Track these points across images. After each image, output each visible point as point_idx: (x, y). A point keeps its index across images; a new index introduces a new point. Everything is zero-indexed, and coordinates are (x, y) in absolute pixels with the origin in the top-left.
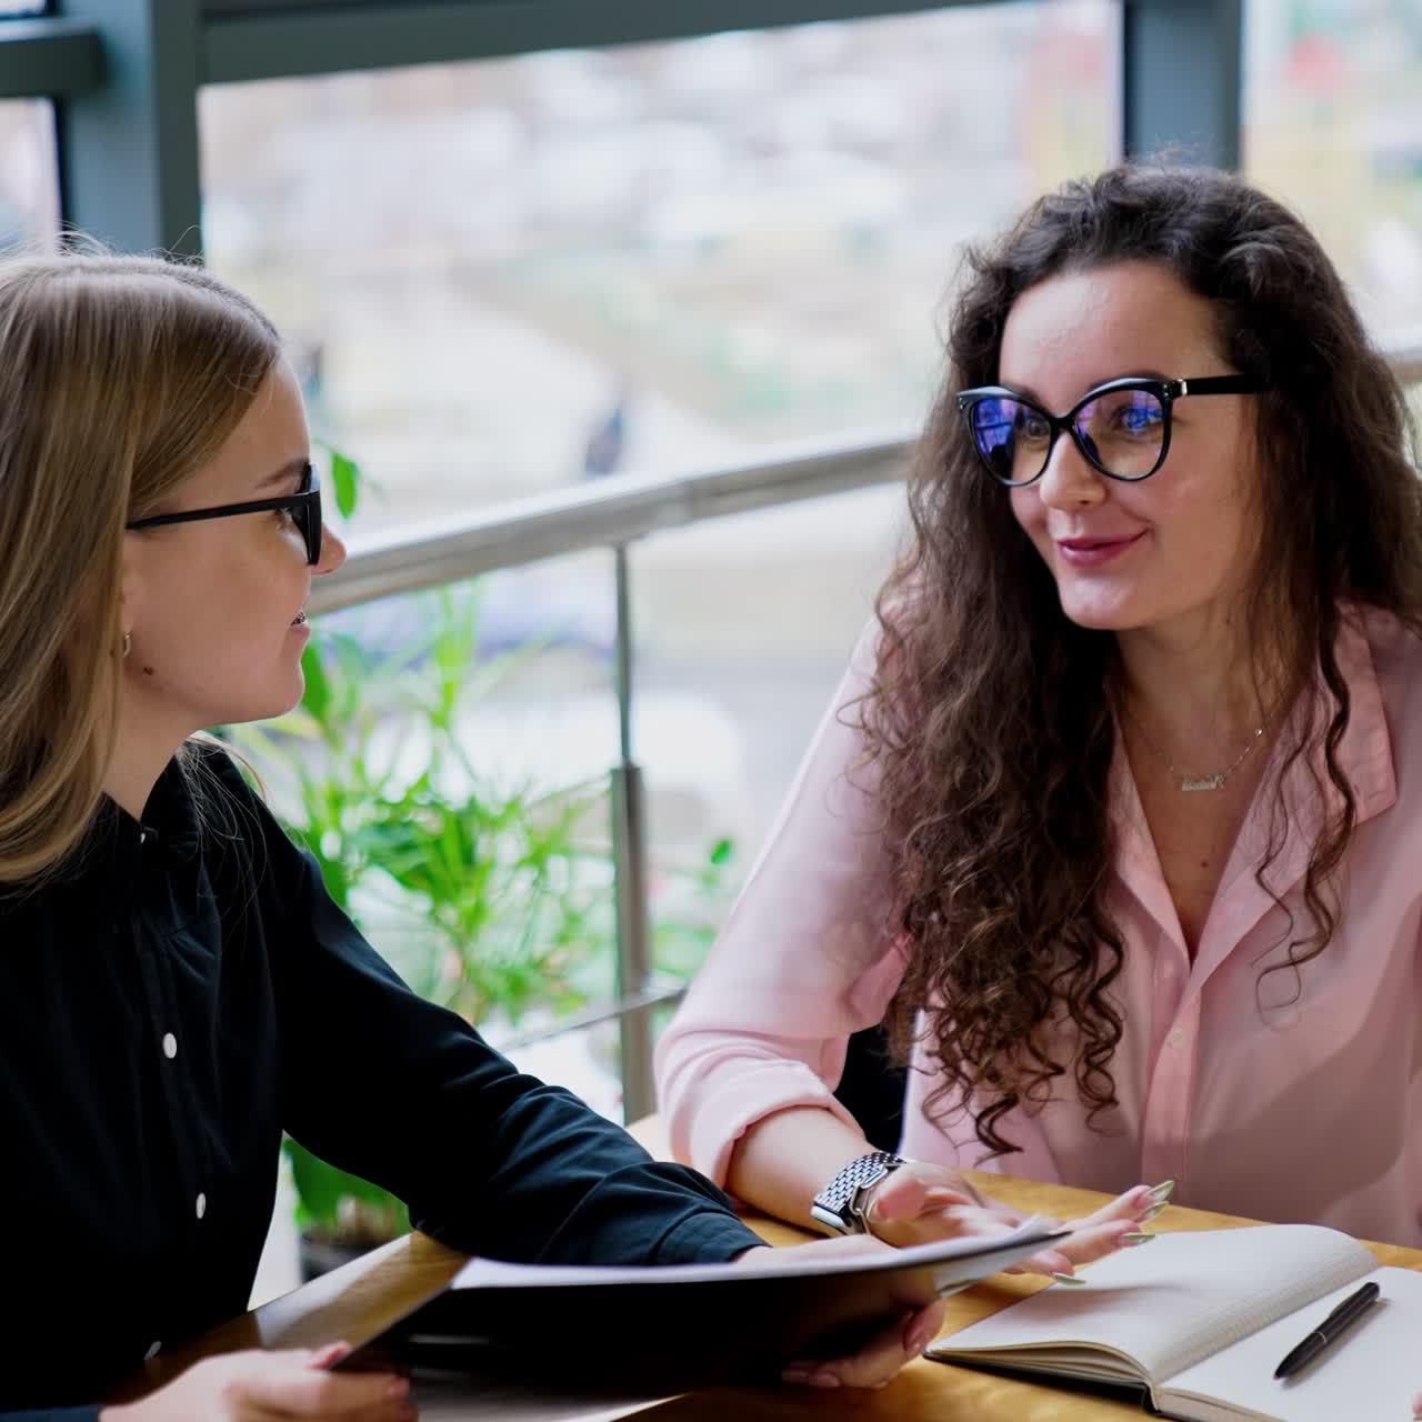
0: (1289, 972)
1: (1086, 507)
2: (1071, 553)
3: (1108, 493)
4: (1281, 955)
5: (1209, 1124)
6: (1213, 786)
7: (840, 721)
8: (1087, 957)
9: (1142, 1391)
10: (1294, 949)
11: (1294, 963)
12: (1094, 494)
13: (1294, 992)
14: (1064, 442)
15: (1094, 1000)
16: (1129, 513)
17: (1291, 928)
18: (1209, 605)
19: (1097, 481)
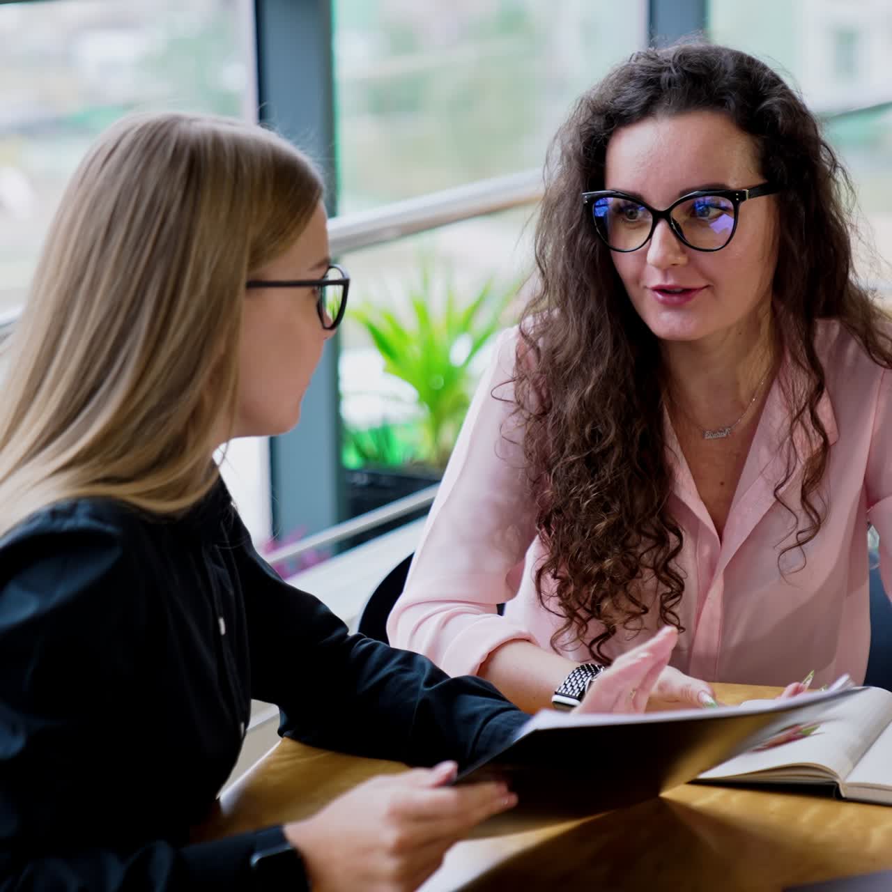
0: (797, 550)
1: (675, 267)
2: (660, 296)
3: (690, 260)
4: (792, 540)
5: (736, 638)
6: (725, 435)
7: (493, 397)
8: (661, 541)
9: (833, 786)
10: (800, 536)
11: (800, 544)
12: (682, 260)
13: (802, 563)
14: (661, 227)
15: (666, 568)
16: (703, 274)
17: (797, 523)
18: (729, 329)
19: (684, 252)
